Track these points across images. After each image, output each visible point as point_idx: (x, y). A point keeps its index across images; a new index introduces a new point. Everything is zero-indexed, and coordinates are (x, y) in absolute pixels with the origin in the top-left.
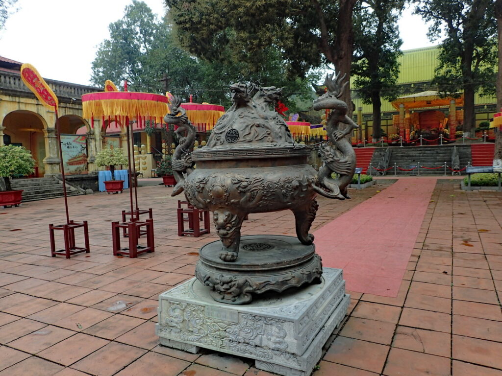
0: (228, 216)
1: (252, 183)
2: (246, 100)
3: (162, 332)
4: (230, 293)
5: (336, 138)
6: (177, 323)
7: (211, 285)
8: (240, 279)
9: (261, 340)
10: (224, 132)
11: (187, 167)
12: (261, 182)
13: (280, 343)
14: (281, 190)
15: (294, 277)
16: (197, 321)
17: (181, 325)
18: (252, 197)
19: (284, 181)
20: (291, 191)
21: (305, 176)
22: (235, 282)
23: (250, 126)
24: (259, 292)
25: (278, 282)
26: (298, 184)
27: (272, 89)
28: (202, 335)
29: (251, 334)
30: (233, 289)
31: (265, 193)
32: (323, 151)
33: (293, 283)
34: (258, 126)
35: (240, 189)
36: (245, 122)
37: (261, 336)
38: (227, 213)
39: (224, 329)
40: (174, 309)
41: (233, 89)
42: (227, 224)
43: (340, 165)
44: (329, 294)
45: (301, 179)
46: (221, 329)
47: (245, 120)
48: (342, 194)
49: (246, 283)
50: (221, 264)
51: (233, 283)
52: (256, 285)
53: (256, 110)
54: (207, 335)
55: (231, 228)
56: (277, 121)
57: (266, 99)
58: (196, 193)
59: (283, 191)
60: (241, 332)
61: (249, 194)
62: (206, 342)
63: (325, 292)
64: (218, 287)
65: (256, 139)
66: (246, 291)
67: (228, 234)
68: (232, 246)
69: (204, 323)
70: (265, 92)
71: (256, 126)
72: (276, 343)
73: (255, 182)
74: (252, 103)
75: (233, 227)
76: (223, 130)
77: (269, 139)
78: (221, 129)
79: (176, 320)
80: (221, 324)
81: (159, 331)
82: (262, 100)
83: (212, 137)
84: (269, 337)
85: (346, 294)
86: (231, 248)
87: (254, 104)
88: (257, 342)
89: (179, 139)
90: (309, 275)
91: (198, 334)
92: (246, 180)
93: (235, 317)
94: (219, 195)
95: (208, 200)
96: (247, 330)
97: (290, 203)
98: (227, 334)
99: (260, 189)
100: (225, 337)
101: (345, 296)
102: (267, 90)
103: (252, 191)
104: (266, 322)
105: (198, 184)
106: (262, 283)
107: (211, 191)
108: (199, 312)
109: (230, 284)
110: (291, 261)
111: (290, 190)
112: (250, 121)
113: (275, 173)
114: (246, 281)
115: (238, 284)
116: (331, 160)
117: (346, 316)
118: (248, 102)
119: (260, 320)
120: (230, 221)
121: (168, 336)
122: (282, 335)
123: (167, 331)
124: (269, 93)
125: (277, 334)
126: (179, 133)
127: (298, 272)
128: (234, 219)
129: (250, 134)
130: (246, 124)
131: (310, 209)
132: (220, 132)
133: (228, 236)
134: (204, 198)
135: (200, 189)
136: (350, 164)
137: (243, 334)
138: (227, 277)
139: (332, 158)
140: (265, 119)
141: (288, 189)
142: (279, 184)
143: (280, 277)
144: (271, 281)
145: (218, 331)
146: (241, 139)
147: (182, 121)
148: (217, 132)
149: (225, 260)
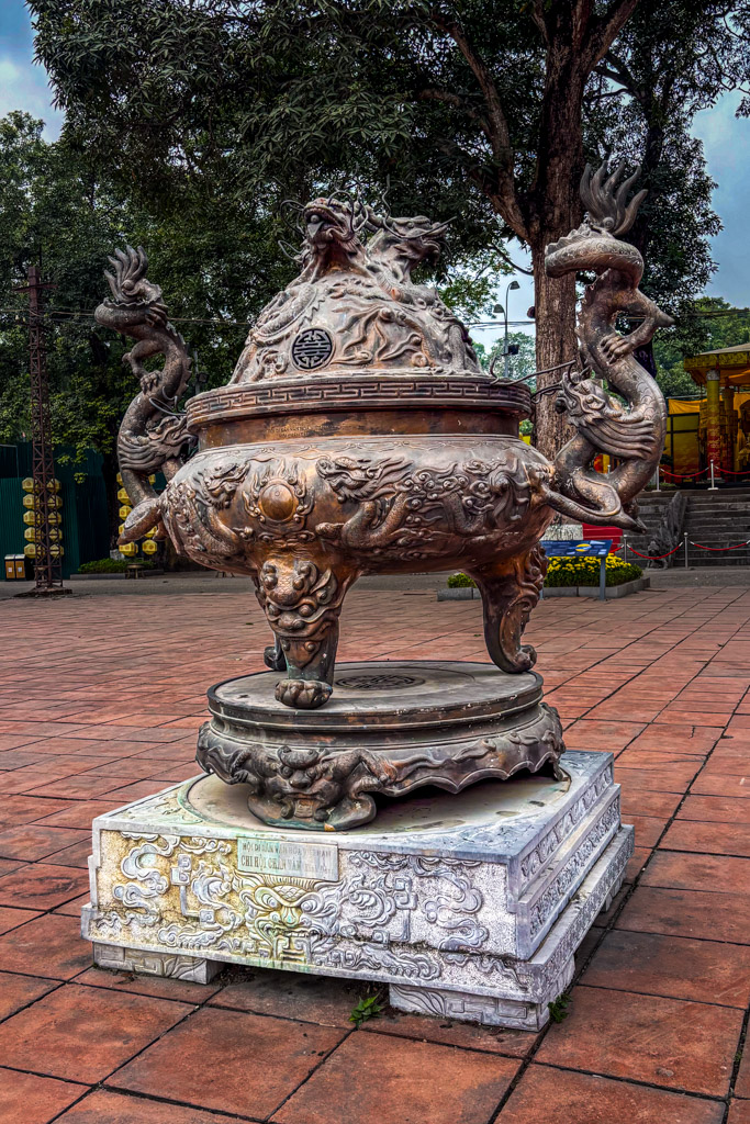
0: (308, 572)
1: (378, 474)
2: (347, 247)
3: (102, 929)
4: (313, 797)
5: (609, 356)
6: (149, 898)
7: (252, 778)
8: (342, 755)
9: (407, 926)
10: (288, 336)
11: (164, 458)
12: (404, 473)
13: (463, 929)
14: (460, 496)
15: (492, 750)
16: (212, 887)
17: (163, 902)
18: (377, 515)
19: (468, 472)
20: (488, 499)
21: (523, 463)
22: (326, 765)
23: (364, 319)
24: (396, 791)
25: (449, 761)
26: (506, 482)
27: (419, 224)
28: (227, 928)
29: (379, 907)
30: (322, 783)
31: (415, 502)
32: (572, 391)
33: (491, 765)
34: (388, 319)
35: (345, 491)
36: (347, 310)
37: (406, 912)
38: (304, 565)
39: (295, 904)
40: (140, 857)
41: (313, 213)
42: (304, 596)
43: (622, 431)
44: (585, 813)
45: (514, 469)
46: (286, 904)
47: (349, 304)
48: (626, 512)
49: (358, 766)
50: (284, 717)
51: (319, 767)
52: (389, 770)
53: (379, 278)
54: (243, 925)
55: (313, 609)
56: (438, 310)
57: (401, 251)
58: (211, 510)
59: (465, 498)
60: (348, 907)
61: (367, 505)
62: (240, 947)
63: (575, 801)
64: (274, 783)
65: (382, 358)
66: (360, 787)
67: (304, 625)
68: (315, 664)
69: (232, 891)
70: (401, 230)
71: (382, 320)
72: (451, 929)
73: (385, 472)
74: (362, 262)
75: (319, 605)
76: (285, 333)
77: (420, 357)
78: (275, 329)
79: (145, 889)
80: (287, 888)
81: (94, 924)
82: (391, 254)
83: (249, 355)
84: (432, 915)
85: (623, 825)
86: (311, 670)
87: (369, 263)
88: (395, 929)
89: (140, 375)
90: (533, 749)
91: (216, 925)
92: (359, 465)
93: (330, 863)
94: (280, 512)
95: (248, 530)
96: (366, 898)
97: (482, 538)
98: (304, 915)
99: (400, 492)
100: (298, 926)
101: (620, 828)
102: (404, 225)
103: (378, 497)
104: (420, 871)
105: (216, 483)
106: (407, 765)
107: (256, 500)
108: (218, 857)
109: (312, 771)
110: (483, 704)
111: (484, 496)
112: (362, 305)
113: (439, 450)
114: (360, 759)
115: (335, 769)
116: (597, 415)
117: (624, 884)
118: (354, 254)
119: (405, 866)
120: (311, 587)
121: (121, 940)
122: (470, 904)
123: (118, 925)
124: (410, 234)
125: (454, 904)
126: (139, 359)
127: (502, 738)
128: (323, 582)
129: (364, 340)
130: (352, 314)
131: (527, 571)
132: (276, 337)
133: (305, 633)
134: (235, 522)
135: (223, 496)
136: (648, 425)
137: (351, 912)
138: (300, 751)
139: (598, 410)
140: (407, 303)
141: (478, 494)
142: (452, 477)
143: (456, 748)
144: (431, 758)
145: (275, 909)
146: (340, 356)
147: (151, 317)
148: (264, 340)
149: (294, 702)
